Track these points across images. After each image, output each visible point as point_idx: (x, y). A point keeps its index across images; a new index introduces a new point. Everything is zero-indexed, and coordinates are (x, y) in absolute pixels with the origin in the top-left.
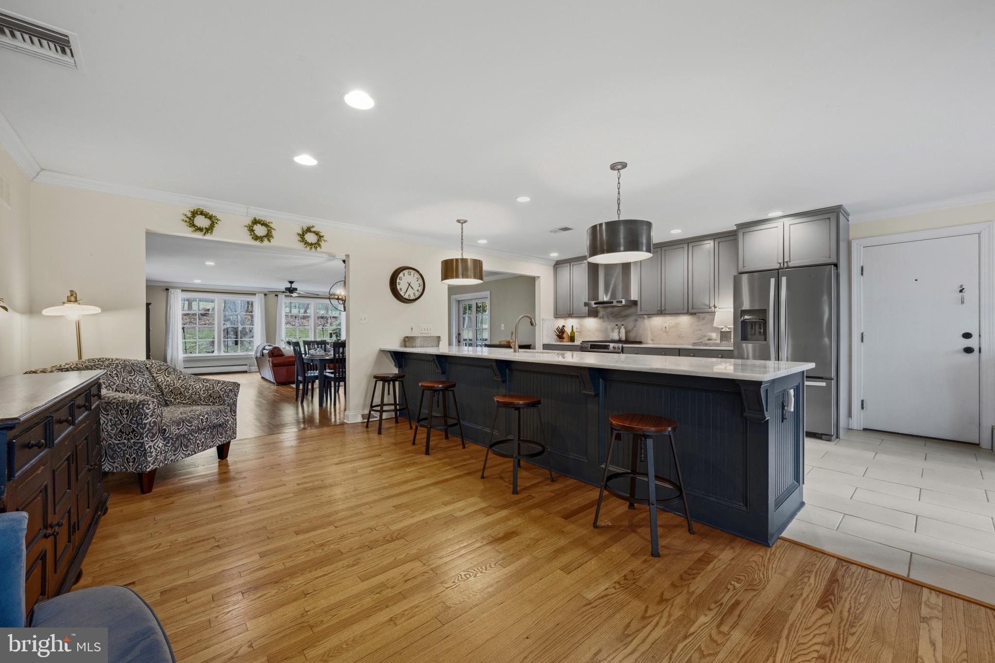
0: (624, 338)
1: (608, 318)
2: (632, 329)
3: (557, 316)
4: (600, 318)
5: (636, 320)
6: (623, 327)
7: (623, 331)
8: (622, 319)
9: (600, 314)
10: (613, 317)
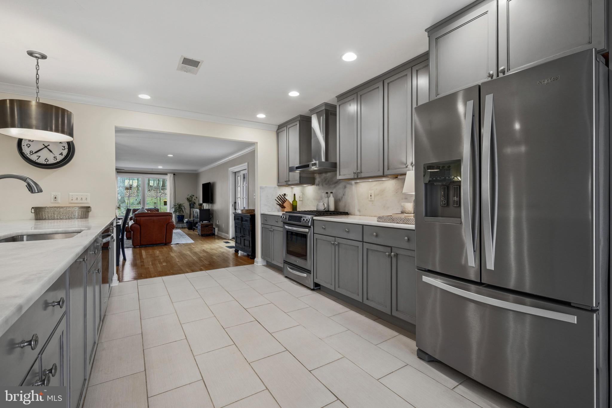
0: (332, 208)
1: (322, 185)
2: (342, 198)
3: (280, 184)
4: (317, 185)
5: (345, 187)
6: (331, 195)
7: (332, 200)
8: (333, 186)
9: (317, 180)
10: (326, 184)
